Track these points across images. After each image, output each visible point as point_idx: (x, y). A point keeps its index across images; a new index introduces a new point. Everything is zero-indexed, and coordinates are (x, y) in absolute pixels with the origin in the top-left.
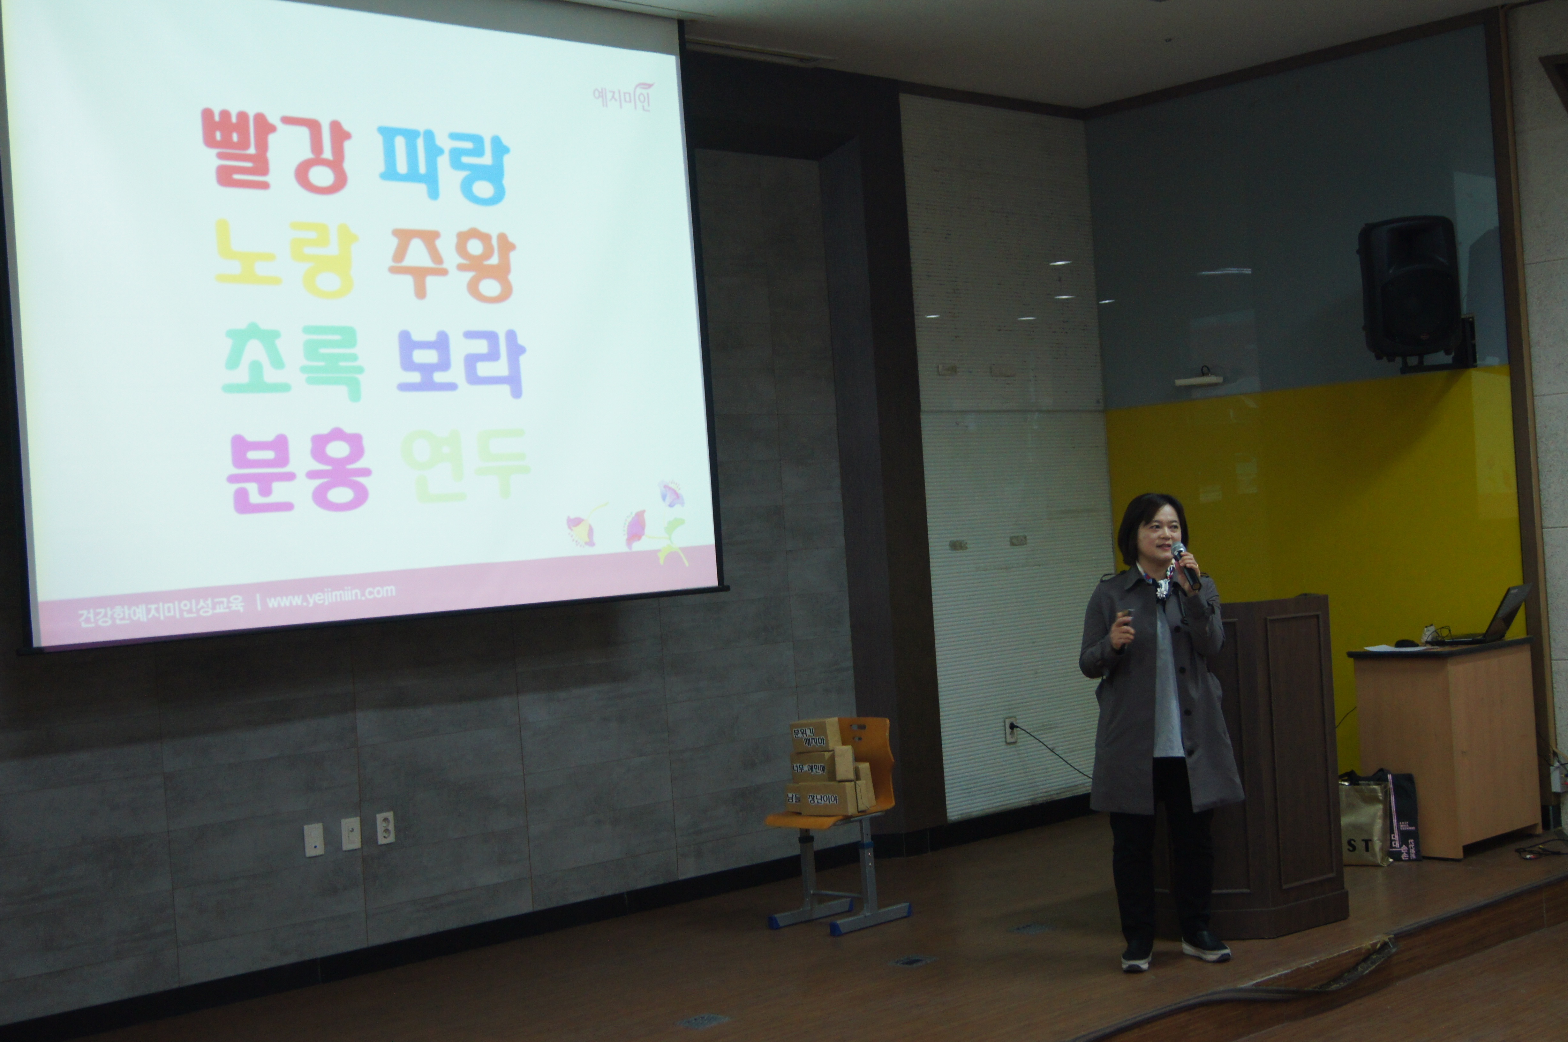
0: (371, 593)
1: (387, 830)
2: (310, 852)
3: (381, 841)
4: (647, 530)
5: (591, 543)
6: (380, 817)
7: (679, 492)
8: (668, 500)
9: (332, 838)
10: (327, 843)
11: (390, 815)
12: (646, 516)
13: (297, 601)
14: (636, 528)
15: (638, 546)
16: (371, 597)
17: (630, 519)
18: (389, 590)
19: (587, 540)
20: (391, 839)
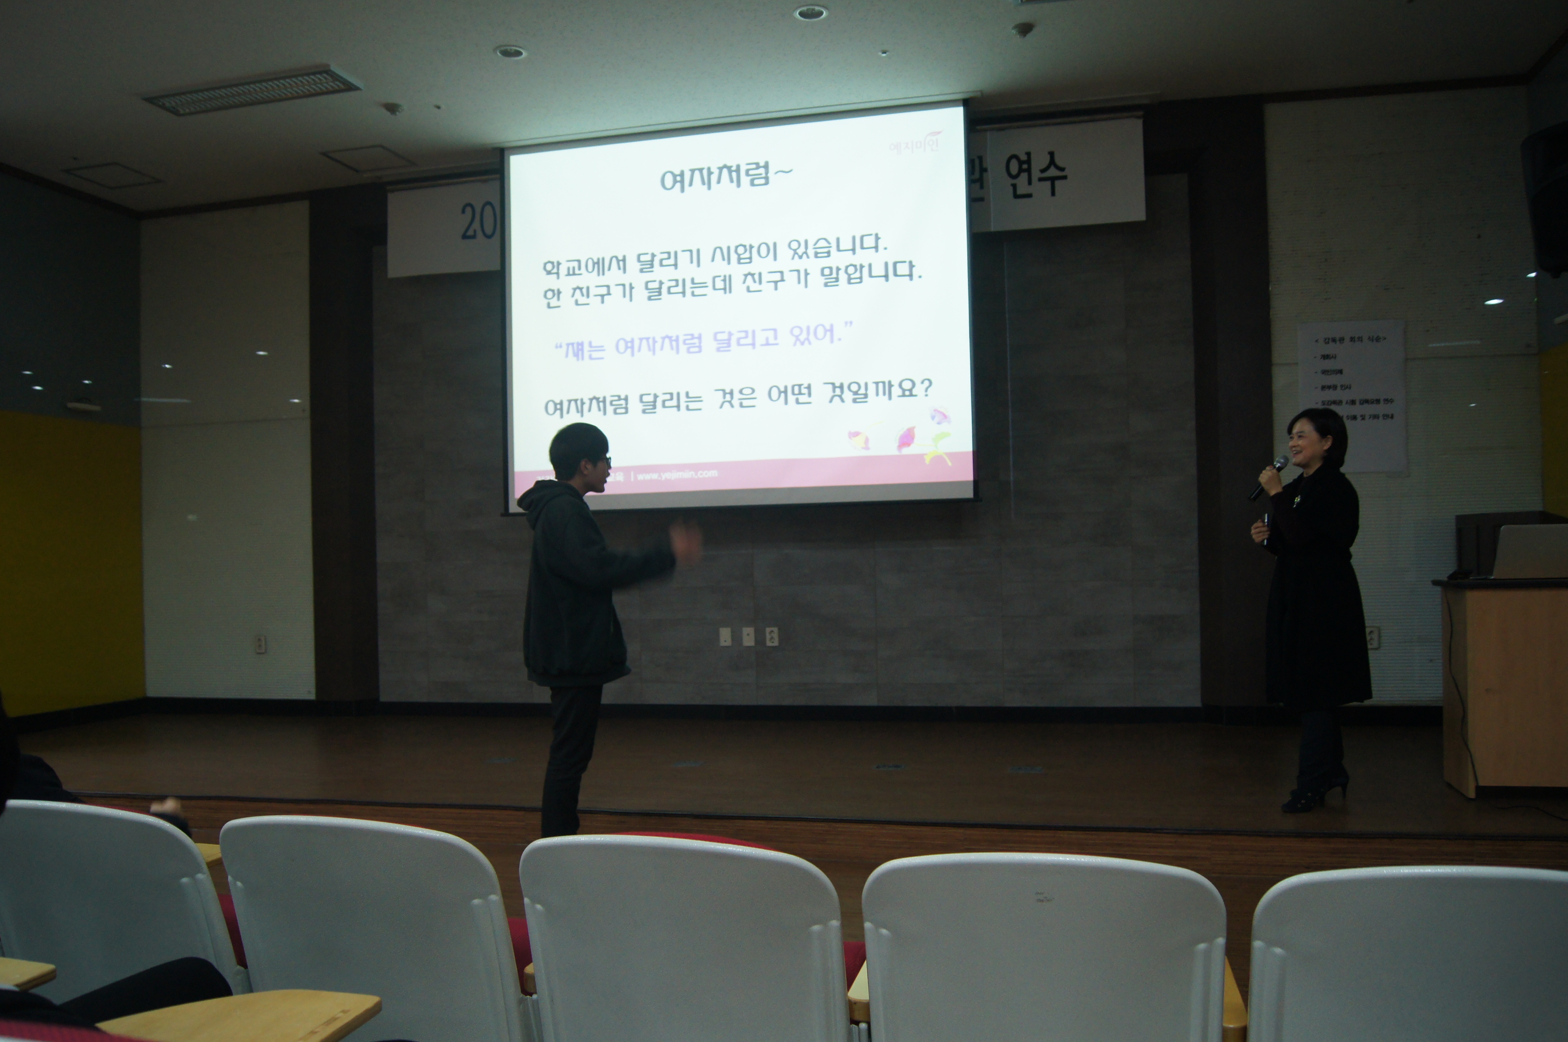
0: (701, 474)
1: (772, 638)
2: (723, 643)
3: (769, 644)
4: (916, 440)
5: (867, 448)
6: (768, 630)
7: (947, 414)
8: (937, 419)
9: (737, 637)
10: (733, 640)
11: (776, 630)
12: (916, 431)
13: (655, 476)
14: (907, 439)
15: (906, 451)
16: (701, 476)
17: (901, 433)
18: (713, 473)
19: (864, 446)
20: (776, 643)
